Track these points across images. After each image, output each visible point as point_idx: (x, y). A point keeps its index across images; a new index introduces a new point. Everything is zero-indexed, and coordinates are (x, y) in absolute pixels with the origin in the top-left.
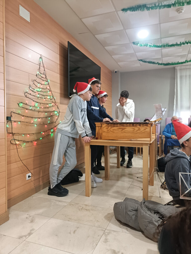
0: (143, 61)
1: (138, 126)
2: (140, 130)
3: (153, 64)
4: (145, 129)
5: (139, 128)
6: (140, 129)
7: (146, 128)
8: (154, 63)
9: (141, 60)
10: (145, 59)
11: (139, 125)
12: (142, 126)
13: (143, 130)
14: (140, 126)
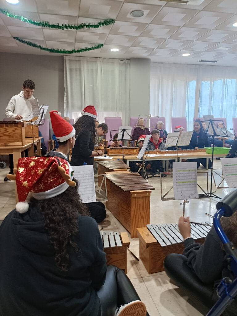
0: (19, 40)
1: (5, 127)
2: (8, 132)
3: (34, 47)
4: (14, 131)
5: (6, 129)
6: (8, 130)
7: (16, 129)
8: (35, 45)
9: (17, 38)
10: (23, 38)
11: (5, 125)
12: (10, 126)
13: (12, 132)
14: (7, 126)
